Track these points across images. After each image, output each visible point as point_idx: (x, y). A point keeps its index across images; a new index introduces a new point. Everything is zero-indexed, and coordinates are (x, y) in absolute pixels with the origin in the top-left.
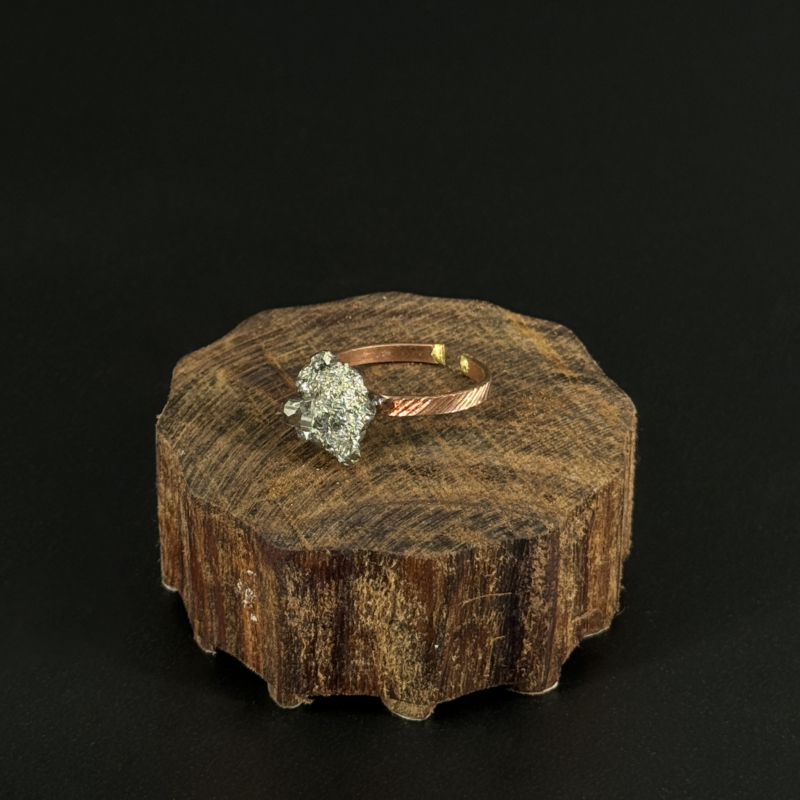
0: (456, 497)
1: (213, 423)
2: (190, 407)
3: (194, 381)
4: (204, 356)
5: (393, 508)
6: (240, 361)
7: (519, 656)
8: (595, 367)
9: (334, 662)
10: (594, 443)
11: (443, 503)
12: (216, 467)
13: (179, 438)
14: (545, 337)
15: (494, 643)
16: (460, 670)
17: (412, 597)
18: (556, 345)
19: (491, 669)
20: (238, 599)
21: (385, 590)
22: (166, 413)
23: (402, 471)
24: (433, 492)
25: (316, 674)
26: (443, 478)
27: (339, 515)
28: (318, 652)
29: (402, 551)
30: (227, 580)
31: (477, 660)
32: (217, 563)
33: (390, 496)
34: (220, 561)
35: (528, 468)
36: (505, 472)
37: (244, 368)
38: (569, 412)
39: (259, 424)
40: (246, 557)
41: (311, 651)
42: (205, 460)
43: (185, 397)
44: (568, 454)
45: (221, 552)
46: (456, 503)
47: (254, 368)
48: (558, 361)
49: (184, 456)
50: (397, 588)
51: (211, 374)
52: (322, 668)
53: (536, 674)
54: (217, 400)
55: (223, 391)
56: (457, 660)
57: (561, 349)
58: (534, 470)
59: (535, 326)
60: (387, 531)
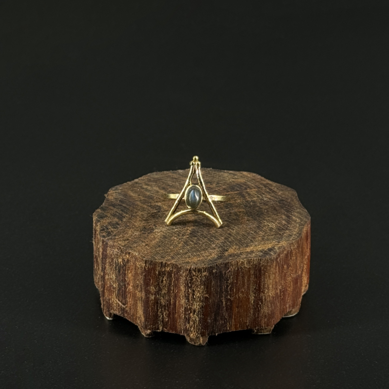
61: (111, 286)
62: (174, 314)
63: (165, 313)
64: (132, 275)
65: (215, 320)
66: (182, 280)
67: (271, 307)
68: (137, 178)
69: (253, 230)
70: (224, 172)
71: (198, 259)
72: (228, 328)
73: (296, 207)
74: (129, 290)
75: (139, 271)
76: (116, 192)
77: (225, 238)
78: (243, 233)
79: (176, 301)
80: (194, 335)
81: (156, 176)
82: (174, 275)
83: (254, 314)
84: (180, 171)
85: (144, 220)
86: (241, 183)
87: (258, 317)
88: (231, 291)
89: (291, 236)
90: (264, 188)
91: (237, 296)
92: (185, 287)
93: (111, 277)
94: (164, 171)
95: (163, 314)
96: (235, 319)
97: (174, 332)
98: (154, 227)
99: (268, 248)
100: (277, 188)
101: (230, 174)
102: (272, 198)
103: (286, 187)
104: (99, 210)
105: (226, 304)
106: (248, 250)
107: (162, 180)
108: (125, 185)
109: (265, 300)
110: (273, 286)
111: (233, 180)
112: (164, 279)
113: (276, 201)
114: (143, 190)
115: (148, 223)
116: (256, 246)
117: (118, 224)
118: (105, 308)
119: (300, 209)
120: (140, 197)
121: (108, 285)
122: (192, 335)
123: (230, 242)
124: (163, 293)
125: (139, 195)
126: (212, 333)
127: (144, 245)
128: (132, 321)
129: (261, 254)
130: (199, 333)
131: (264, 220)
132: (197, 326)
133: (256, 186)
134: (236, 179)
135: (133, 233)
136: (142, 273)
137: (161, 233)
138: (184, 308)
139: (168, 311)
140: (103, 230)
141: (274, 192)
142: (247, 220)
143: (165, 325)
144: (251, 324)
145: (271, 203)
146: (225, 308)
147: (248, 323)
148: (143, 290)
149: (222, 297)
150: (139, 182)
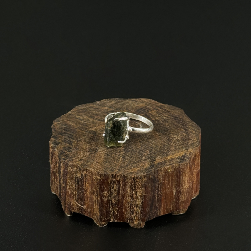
61: (72, 193)
62: (122, 209)
63: (115, 209)
64: (89, 185)
65: (151, 210)
66: (128, 185)
67: (187, 195)
68: (70, 111)
69: (166, 143)
70: (128, 100)
71: (138, 169)
72: (159, 214)
73: (188, 122)
74: (87, 196)
75: (95, 182)
76: (59, 123)
77: (150, 151)
78: (160, 145)
79: (123, 200)
80: (137, 222)
81: (83, 108)
82: (122, 182)
83: (176, 201)
84: (98, 102)
85: (88, 143)
86: (143, 107)
87: (178, 204)
88: (161, 189)
89: (194, 144)
90: (160, 110)
91: (165, 191)
92: (130, 190)
93: (72, 187)
94: (86, 103)
95: (113, 210)
96: (163, 207)
97: (122, 221)
98: (97, 147)
99: (182, 155)
100: (169, 109)
101: (133, 101)
102: (169, 116)
103: (174, 107)
104: (52, 139)
105: (157, 198)
106: (169, 158)
107: (87, 110)
108: (63, 117)
109: (183, 191)
110: (187, 181)
111: (137, 105)
112: (115, 186)
113: (173, 118)
114: (77, 120)
115: (91, 145)
116: (173, 154)
117: (71, 148)
118: (66, 209)
119: (191, 123)
120: (77, 125)
121: (70, 193)
122: (135, 222)
123: (154, 154)
124: (114, 195)
125: (76, 124)
126: (148, 219)
127: (95, 162)
128: (89, 217)
129: (179, 160)
130: (140, 220)
131: (171, 134)
132: (139, 216)
133: (154, 108)
134: (138, 104)
135: (84, 154)
136: (98, 183)
137: (103, 152)
138: (129, 204)
139: (117, 207)
140: (62, 154)
141: (168, 111)
142: (159, 135)
143: (115, 217)
144: (174, 209)
145: (170, 120)
146: (157, 201)
147: (172, 209)
148: (99, 195)
149: (155, 194)
150: (72, 114)
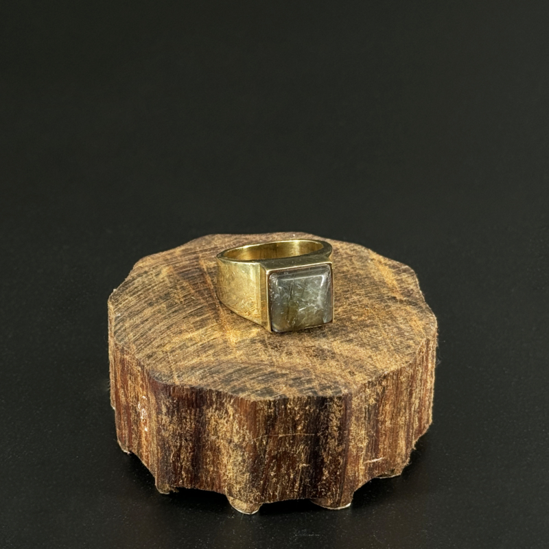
0: (289, 365)
1: (147, 299)
2: (136, 288)
3: (146, 272)
4: (159, 258)
5: (243, 366)
6: (181, 264)
7: (320, 480)
8: (420, 295)
9: (192, 465)
10: (398, 343)
11: (278, 367)
12: (137, 326)
13: (120, 306)
14: (393, 272)
15: (302, 468)
16: (277, 483)
17: (243, 426)
18: (399, 278)
19: (300, 485)
20: (138, 415)
21: (226, 419)
22: (119, 290)
23: (259, 344)
24: (274, 360)
25: (181, 472)
26: (285, 352)
27: (205, 365)
28: (182, 457)
29: (238, 393)
30: (132, 402)
31: (289, 478)
32: (127, 390)
33: (244, 358)
34: (129, 388)
35: (346, 353)
36: (328, 354)
37: (181, 268)
38: (389, 321)
39: (176, 303)
40: (142, 386)
41: (178, 455)
42: (132, 321)
43: (136, 281)
44: (377, 348)
45: (130, 382)
46: (286, 369)
47: (188, 269)
48: (396, 288)
49: (119, 317)
50: (234, 418)
51: (158, 269)
52: (185, 468)
53: (333, 495)
54: (156, 285)
55: (161, 280)
56: (275, 476)
57: (400, 281)
58: (349, 355)
59: (389, 265)
60: (233, 380)
86: (176, 270)
